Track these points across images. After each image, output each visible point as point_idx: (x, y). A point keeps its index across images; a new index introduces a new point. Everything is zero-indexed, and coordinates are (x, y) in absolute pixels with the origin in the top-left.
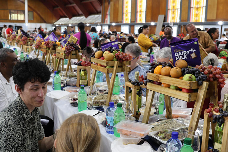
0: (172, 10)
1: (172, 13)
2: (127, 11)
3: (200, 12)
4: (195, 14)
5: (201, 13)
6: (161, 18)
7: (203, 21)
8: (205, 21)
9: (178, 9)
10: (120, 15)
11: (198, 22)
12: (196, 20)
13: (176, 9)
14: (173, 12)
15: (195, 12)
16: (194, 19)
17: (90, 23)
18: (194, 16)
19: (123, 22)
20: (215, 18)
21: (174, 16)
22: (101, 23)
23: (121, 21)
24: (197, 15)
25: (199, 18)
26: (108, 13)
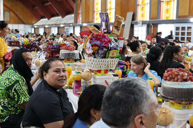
0: (141, 5)
1: (141, 9)
2: (97, 8)
3: (170, 7)
4: (165, 10)
5: (172, 8)
6: (129, 15)
7: (175, 18)
8: (176, 18)
9: (147, 4)
10: (91, 13)
11: (168, 19)
12: (167, 17)
13: (145, 5)
14: (143, 8)
15: (165, 7)
16: (165, 15)
17: (65, 24)
18: (165, 12)
19: (94, 22)
20: (187, 14)
21: (143, 13)
22: (74, 24)
23: (92, 21)
24: (167, 10)
25: (170, 15)
26: (80, 12)
